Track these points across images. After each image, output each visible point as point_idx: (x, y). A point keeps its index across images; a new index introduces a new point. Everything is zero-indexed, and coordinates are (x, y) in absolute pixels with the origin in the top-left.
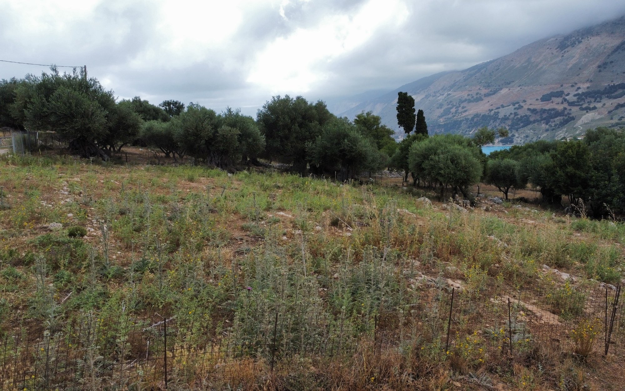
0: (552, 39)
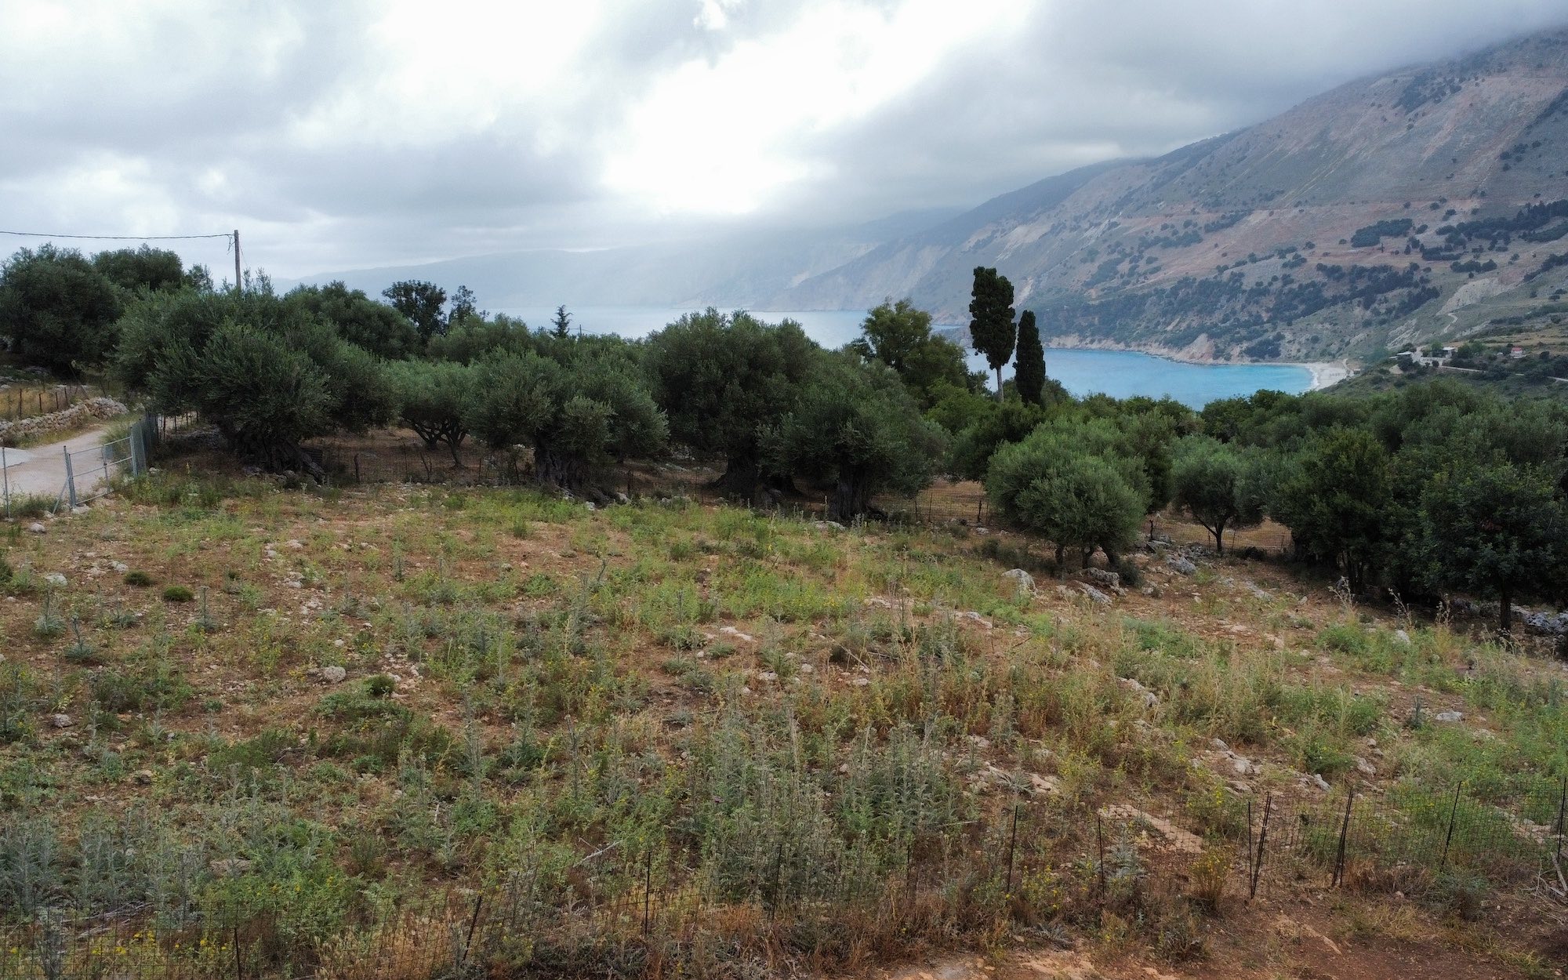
0: (1384, 81)
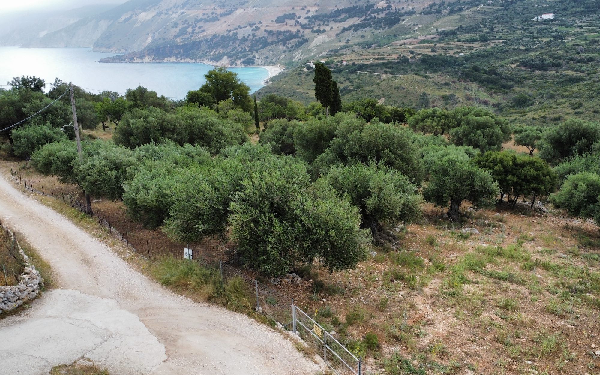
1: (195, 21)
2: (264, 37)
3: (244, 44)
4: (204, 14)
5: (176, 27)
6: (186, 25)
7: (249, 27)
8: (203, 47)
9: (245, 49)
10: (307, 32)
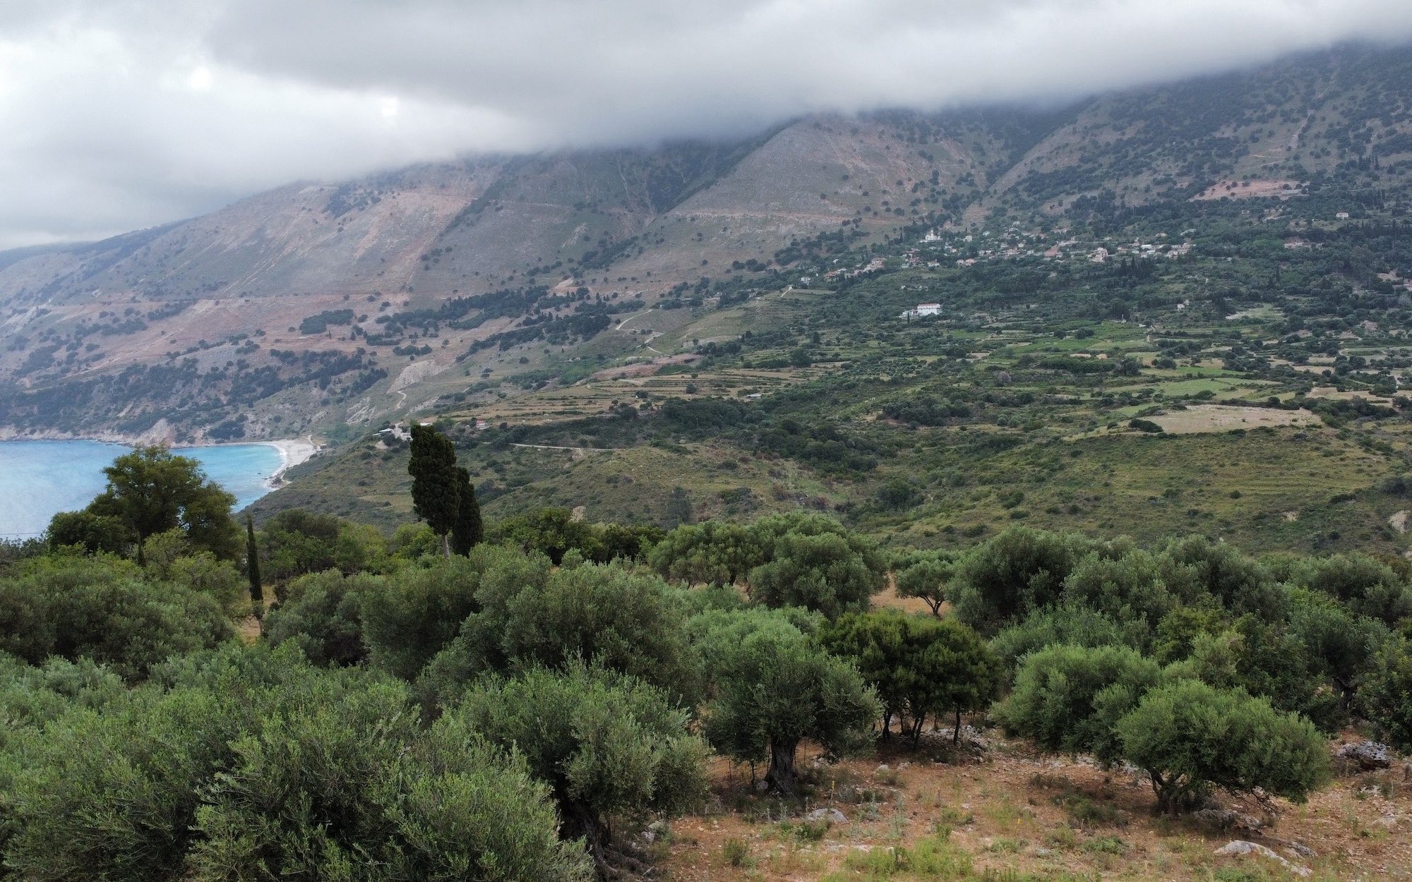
1: (78, 333)
2: (269, 368)
3: (214, 386)
4: (103, 315)
5: (22, 348)
6: (49, 343)
7: (228, 345)
8: (99, 397)
9: (218, 400)
10: (384, 354)
